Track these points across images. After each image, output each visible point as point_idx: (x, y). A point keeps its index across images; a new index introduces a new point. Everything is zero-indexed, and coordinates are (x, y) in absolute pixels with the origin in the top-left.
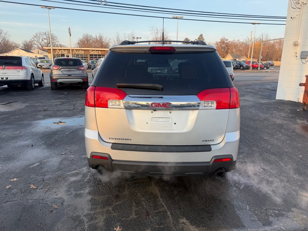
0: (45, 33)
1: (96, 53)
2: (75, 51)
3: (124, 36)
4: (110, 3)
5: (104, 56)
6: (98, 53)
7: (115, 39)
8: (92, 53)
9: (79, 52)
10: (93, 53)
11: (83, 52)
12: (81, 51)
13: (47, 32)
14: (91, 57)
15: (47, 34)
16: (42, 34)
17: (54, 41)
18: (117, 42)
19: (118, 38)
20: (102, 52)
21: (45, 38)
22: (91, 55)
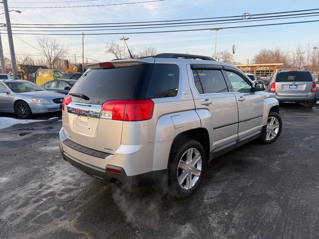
0: (222, 52)
1: (264, 69)
2: (241, 68)
3: (308, 48)
4: (255, 15)
5: (273, 72)
6: (266, 68)
7: (295, 52)
8: (259, 69)
9: (245, 69)
10: (261, 69)
11: (249, 69)
12: (247, 67)
13: (224, 52)
14: (257, 74)
15: (224, 53)
16: (219, 53)
17: (229, 60)
18: (297, 55)
19: (299, 50)
20: (271, 68)
21: (222, 57)
22: (257, 71)
